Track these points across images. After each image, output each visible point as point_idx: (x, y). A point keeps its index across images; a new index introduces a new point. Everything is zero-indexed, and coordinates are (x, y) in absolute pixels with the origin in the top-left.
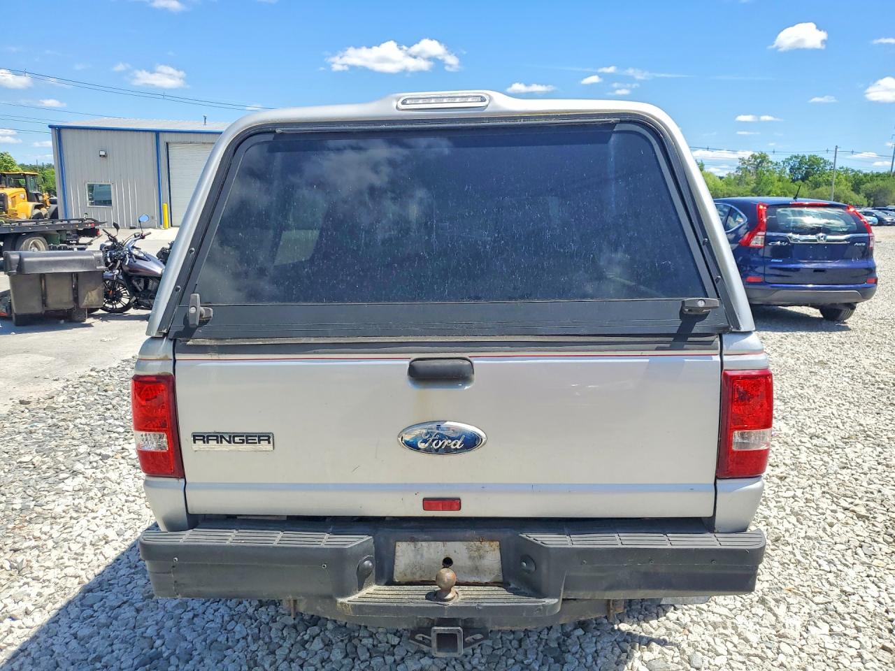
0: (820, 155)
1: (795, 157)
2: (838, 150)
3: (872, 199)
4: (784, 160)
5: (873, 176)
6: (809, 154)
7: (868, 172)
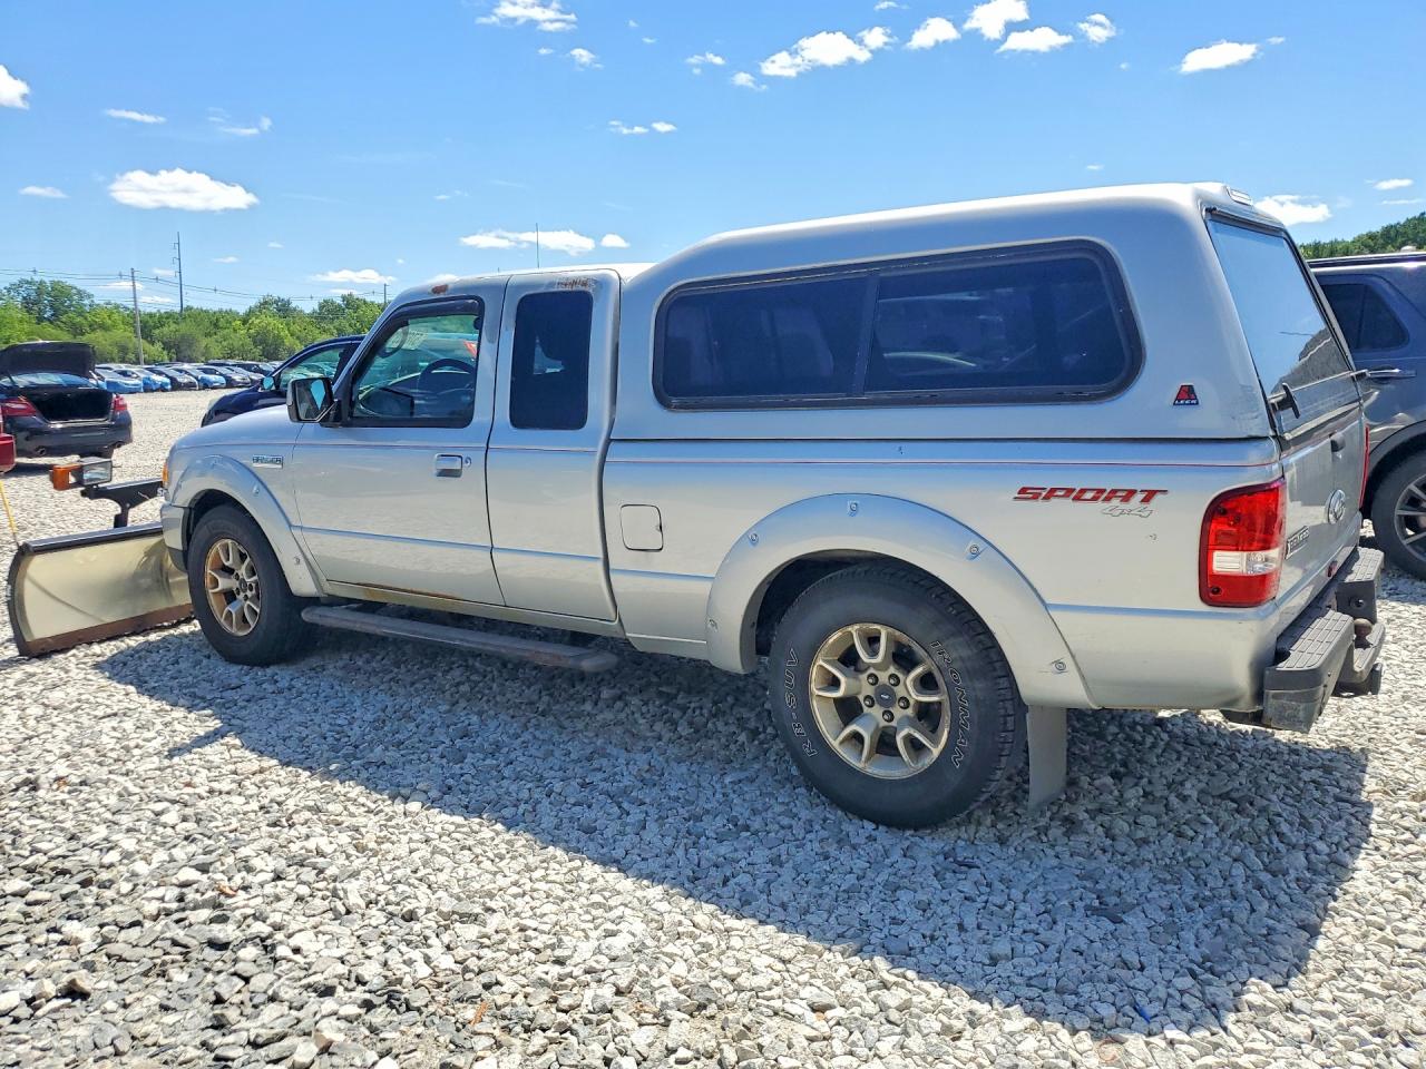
0: (70, 282)
1: (27, 282)
2: (135, 274)
3: (173, 350)
4: (8, 286)
5: (161, 317)
6: (51, 279)
7: (154, 311)
